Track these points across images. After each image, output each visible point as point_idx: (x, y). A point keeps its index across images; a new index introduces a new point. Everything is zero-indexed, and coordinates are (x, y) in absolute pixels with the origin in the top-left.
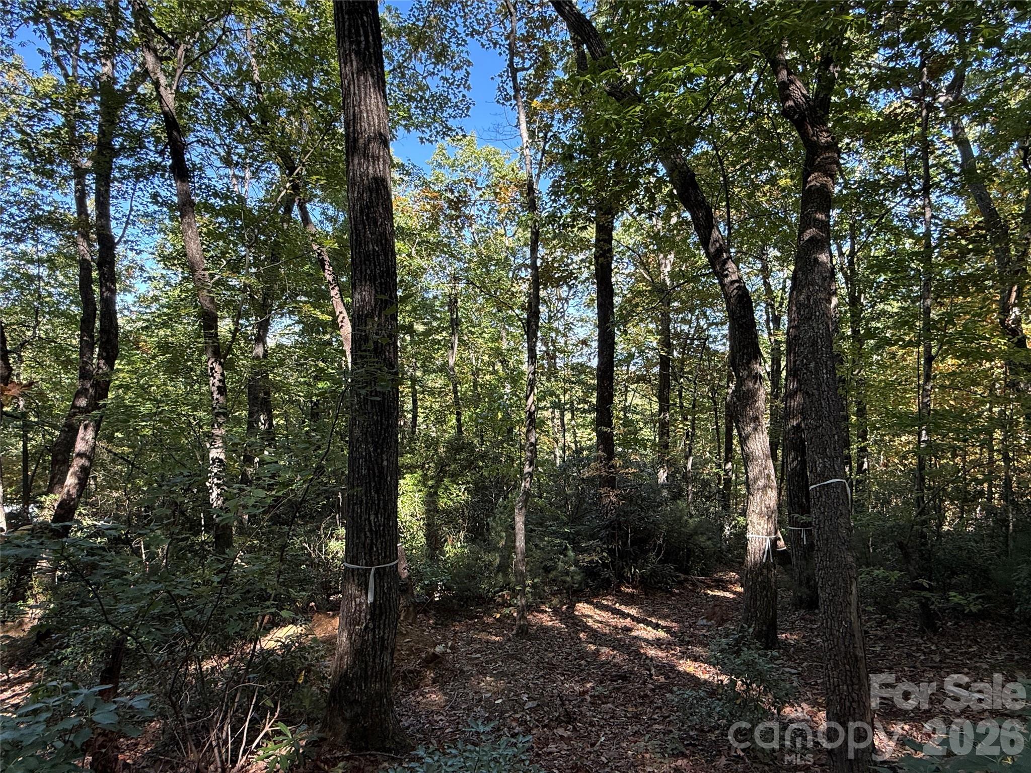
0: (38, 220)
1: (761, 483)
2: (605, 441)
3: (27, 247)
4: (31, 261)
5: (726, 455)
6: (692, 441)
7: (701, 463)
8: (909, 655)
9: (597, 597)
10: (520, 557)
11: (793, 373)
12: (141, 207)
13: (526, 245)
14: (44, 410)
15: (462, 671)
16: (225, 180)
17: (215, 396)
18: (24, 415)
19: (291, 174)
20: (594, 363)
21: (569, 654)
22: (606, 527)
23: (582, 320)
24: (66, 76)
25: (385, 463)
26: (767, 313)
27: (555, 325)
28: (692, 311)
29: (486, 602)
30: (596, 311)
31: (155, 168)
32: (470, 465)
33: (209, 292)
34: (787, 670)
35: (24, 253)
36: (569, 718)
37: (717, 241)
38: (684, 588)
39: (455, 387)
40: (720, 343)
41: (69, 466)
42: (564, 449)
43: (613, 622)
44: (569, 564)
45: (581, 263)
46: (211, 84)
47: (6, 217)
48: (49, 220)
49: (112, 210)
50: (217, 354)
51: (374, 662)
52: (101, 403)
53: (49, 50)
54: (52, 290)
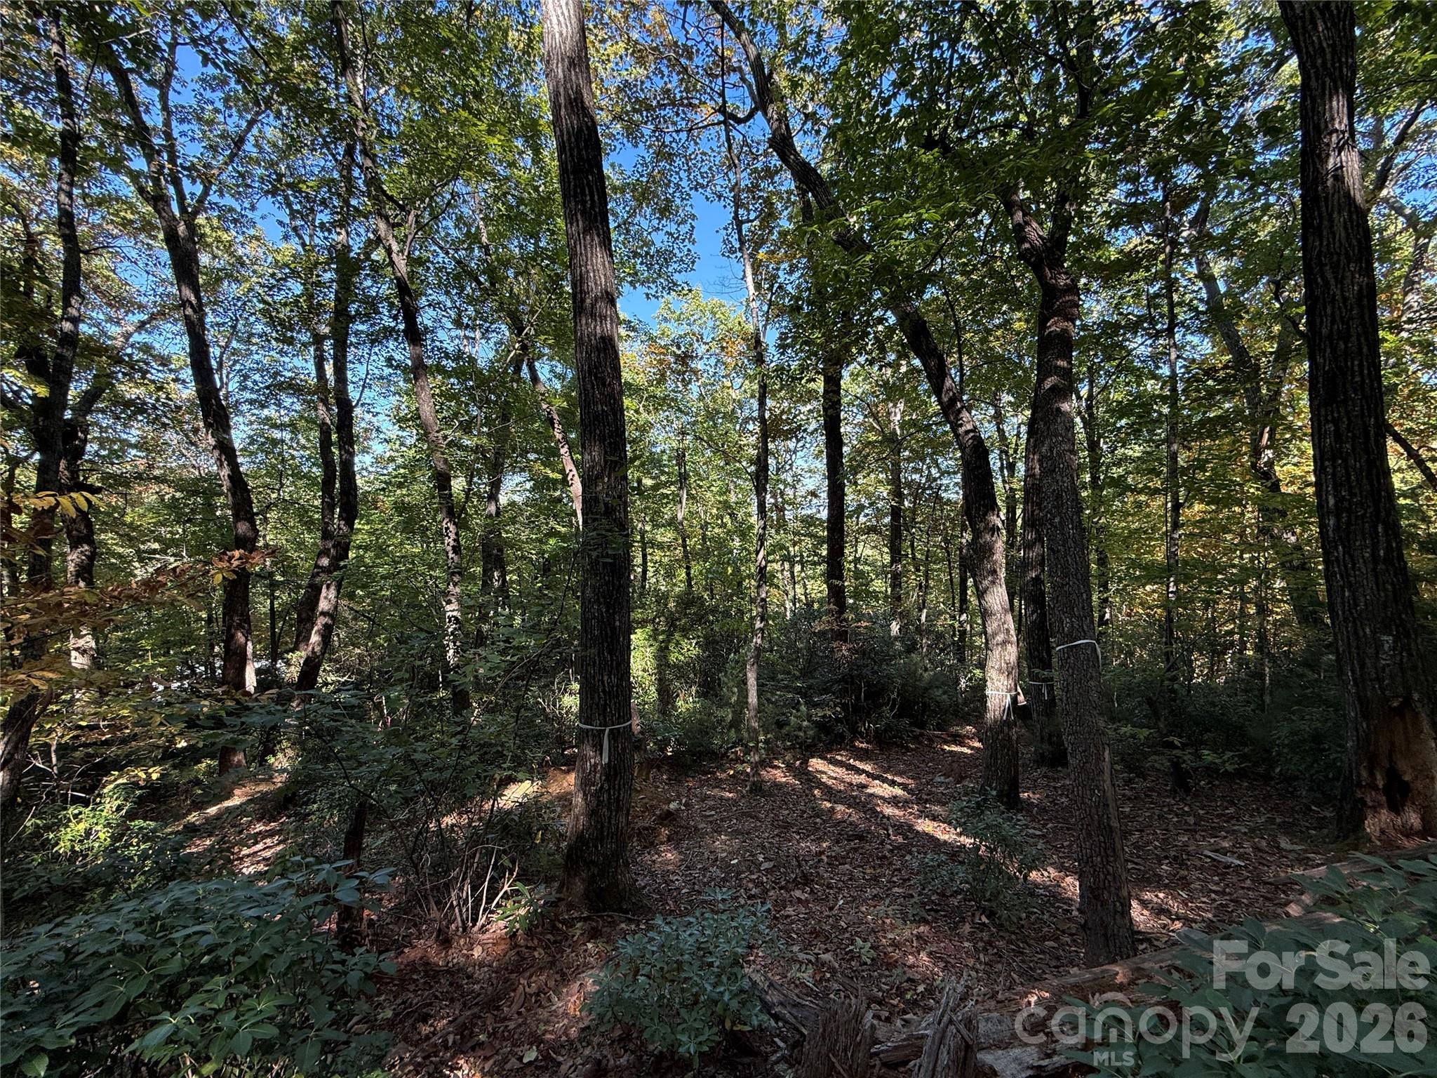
0: (280, 387)
1: (1000, 638)
2: (837, 594)
3: (270, 412)
4: (275, 426)
5: (961, 606)
6: (925, 592)
7: (935, 615)
8: (1161, 817)
9: (830, 751)
10: (752, 712)
11: (1030, 521)
12: (376, 371)
13: (753, 396)
14: (289, 569)
15: (696, 829)
16: (457, 341)
17: (451, 555)
18: (271, 575)
19: (519, 334)
20: (824, 515)
21: (804, 812)
22: (838, 682)
23: (810, 471)
24: (304, 245)
25: (617, 623)
26: (1001, 459)
27: (783, 476)
28: (923, 460)
29: (719, 758)
30: (825, 461)
31: (388, 332)
32: (701, 619)
33: (443, 453)
34: (1031, 831)
35: (268, 419)
36: (806, 880)
37: (950, 389)
38: (920, 743)
39: (684, 541)
40: (954, 493)
41: (313, 624)
42: (794, 601)
43: (848, 778)
44: (802, 719)
45: (809, 414)
46: (441, 248)
47: (249, 384)
48: (290, 386)
49: (349, 374)
50: (451, 514)
51: (609, 823)
52: (342, 564)
53: (287, 220)
54: (295, 453)
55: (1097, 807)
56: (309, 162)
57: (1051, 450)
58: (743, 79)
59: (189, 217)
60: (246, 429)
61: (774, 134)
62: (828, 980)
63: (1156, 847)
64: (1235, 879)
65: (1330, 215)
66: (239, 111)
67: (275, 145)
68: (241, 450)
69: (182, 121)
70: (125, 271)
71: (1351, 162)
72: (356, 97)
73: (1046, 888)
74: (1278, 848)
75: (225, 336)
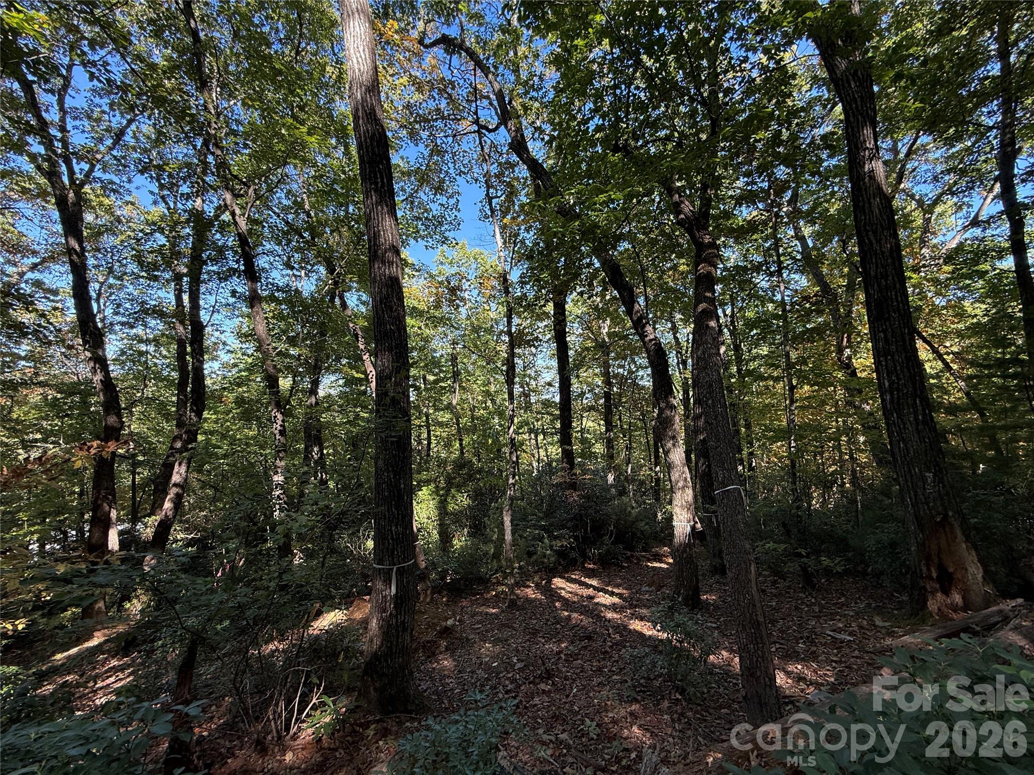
0: (146, 312)
1: (681, 484)
2: (568, 455)
3: (139, 331)
4: (141, 341)
5: (656, 461)
6: (630, 453)
7: (638, 468)
8: (796, 608)
9: (567, 572)
10: (508, 547)
11: (698, 402)
12: (223, 300)
13: (504, 317)
14: (150, 451)
15: (467, 639)
16: (287, 278)
17: (278, 437)
18: (134, 456)
19: (332, 274)
20: (557, 399)
21: (548, 620)
22: (572, 520)
23: (548, 368)
24: (169, 209)
25: (402, 486)
26: (677, 357)
27: (528, 372)
28: (625, 358)
29: (485, 582)
30: (557, 361)
31: (233, 272)
32: (470, 477)
33: (273, 361)
34: (710, 624)
35: (137, 336)
36: (548, 675)
37: (638, 312)
38: (631, 562)
39: (458, 420)
40: (646, 381)
41: (167, 494)
42: (538, 461)
43: (580, 592)
44: (546, 549)
45: (543, 329)
46: (274, 213)
47: (122, 310)
48: (154, 312)
49: (202, 303)
50: (279, 406)
51: (397, 641)
52: (190, 446)
53: (156, 191)
54: (158, 361)
55: (748, 607)
56: (175, 150)
57: (704, 353)
58: (491, 104)
59: (77, 187)
60: (118, 343)
61: (512, 140)
62: (565, 755)
63: (794, 631)
64: (848, 651)
65: (869, 200)
66: (122, 113)
67: (148, 138)
68: (113, 360)
69: (75, 118)
70: (22, 226)
71: (878, 167)
72: (210, 106)
73: (720, 668)
74: (874, 625)
75: (103, 275)
